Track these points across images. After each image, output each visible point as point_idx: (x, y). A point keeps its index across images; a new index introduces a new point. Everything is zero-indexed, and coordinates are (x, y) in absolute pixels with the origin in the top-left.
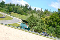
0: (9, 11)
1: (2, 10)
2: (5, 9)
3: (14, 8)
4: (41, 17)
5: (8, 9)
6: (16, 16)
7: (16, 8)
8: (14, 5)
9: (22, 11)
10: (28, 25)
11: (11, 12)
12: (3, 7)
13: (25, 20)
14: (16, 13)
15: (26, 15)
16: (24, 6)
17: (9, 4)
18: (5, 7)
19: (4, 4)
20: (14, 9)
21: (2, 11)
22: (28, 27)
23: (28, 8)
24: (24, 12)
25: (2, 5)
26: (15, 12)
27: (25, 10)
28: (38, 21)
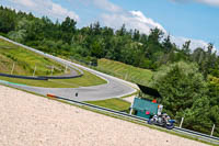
0: (93, 55)
1: (67, 50)
2: (79, 48)
4: (210, 76)
5: (88, 47)
6: (116, 72)
7: (117, 41)
8: (109, 32)
9: (139, 55)
10: (161, 106)
11: (100, 57)
12: (68, 40)
13: (149, 85)
14: (117, 60)
15: (153, 69)
16: (144, 35)
17: (91, 30)
18: (76, 39)
19: (74, 30)
20: (108, 46)
21: (66, 53)
23: (161, 41)
24: (147, 56)
25: (65, 34)
26: (111, 59)
27: (149, 50)
28: (197, 88)
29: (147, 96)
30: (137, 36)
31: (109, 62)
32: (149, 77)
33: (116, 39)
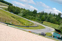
0: (42, 20)
1: (34, 19)
2: (38, 18)
3: (46, 17)
5: (40, 18)
6: (48, 25)
7: (49, 17)
8: (46, 14)
9: (55, 20)
10: (61, 35)
11: (44, 21)
12: (35, 16)
13: (58, 29)
14: (49, 22)
15: (59, 25)
16: (56, 15)
17: (41, 13)
18: (37, 16)
19: (36, 13)
22: (61, 37)
23: (61, 16)
24: (57, 21)
25: (34, 14)
27: (58, 19)
29: (57, 32)
30: (54, 15)
31: (46, 22)
32: (57, 27)
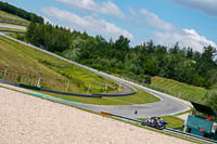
0: (146, 73)
1: (120, 68)
2: (132, 66)
3: (162, 62)
5: (141, 65)
7: (170, 60)
8: (162, 50)
10: (215, 124)
11: (153, 75)
12: (122, 59)
15: (207, 87)
17: (144, 48)
18: (129, 57)
19: (128, 49)
20: (162, 64)
21: (120, 71)
22: (213, 131)
23: (215, 59)
24: (200, 74)
26: (165, 77)
27: (203, 68)
29: (201, 114)
30: (190, 54)
31: (163, 80)
32: (201, 95)
33: (169, 57)
